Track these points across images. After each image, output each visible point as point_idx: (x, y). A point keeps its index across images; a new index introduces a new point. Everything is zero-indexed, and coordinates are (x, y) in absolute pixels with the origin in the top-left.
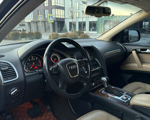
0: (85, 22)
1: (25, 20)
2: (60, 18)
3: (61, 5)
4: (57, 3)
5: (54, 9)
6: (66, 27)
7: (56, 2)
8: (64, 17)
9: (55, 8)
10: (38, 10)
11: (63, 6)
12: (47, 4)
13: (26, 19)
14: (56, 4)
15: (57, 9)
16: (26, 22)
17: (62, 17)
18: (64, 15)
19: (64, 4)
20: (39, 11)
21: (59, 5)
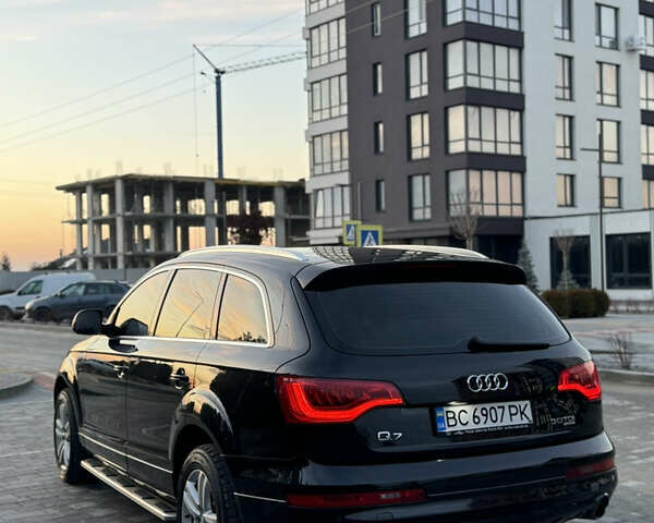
0: (648, 234)
1: (308, 233)
2: (497, 220)
3: (503, 149)
4: (480, 140)
5: (463, 172)
6: (531, 267)
7: (474, 133)
8: (517, 212)
9: (468, 169)
10: (378, 183)
11: (516, 150)
12: (423, 145)
13: (316, 229)
14: (474, 147)
15: (481, 170)
16: (312, 242)
17: (504, 212)
18: (517, 199)
19: (521, 143)
20: (383, 184)
21: (488, 148)
